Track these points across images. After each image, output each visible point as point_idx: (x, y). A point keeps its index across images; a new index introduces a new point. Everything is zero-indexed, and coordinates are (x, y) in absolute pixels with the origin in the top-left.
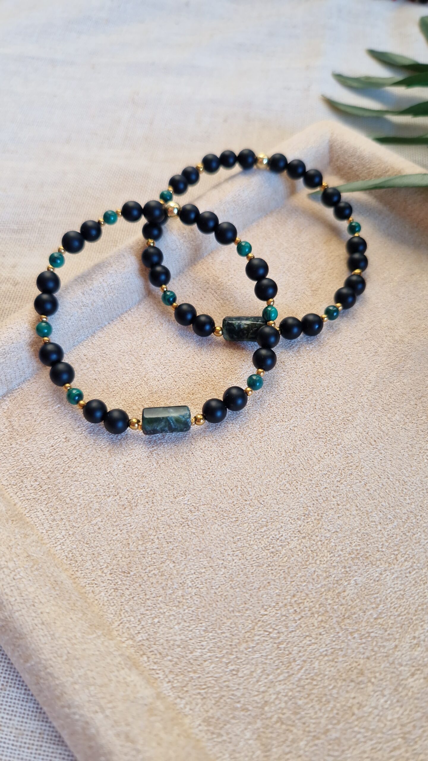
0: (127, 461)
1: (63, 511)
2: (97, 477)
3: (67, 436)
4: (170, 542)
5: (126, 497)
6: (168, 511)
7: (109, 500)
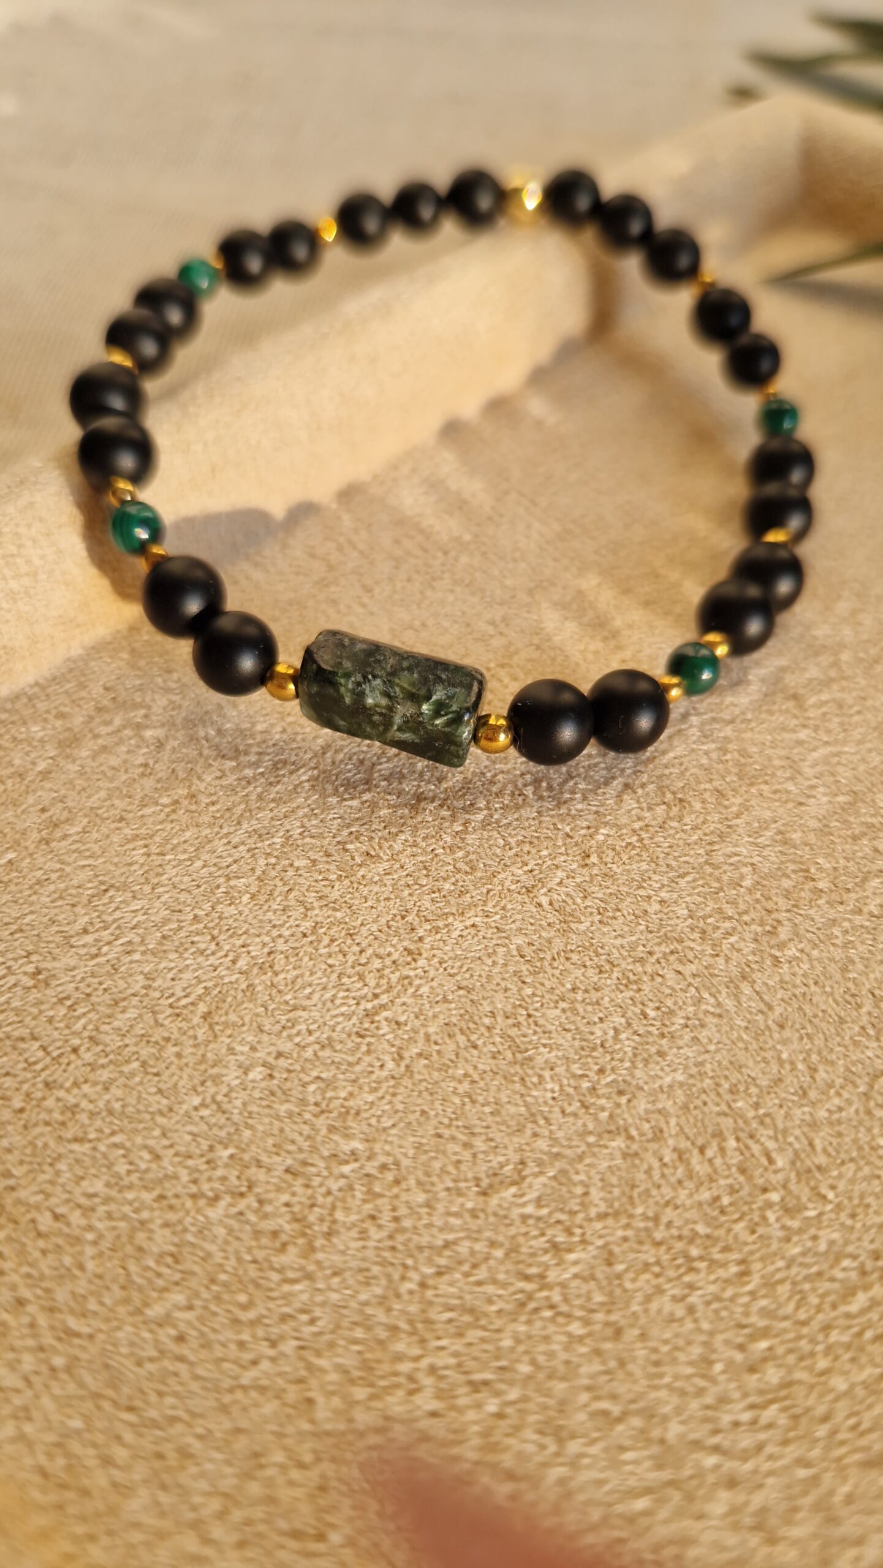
0: (279, 1055)
1: (25, 1269)
2: (160, 1120)
3: (42, 965)
4: (486, 1383)
5: (285, 1198)
6: (463, 1249)
7: (215, 1213)
